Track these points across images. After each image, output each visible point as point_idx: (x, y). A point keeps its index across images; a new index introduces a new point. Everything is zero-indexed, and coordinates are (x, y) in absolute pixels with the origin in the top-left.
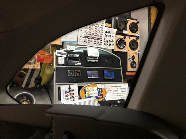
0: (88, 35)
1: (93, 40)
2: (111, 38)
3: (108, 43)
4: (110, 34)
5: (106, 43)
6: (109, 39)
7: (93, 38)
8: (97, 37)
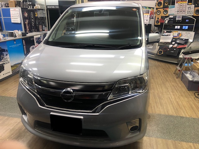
0: (179, 10)
1: (182, 12)
2: (191, 10)
3: (190, 13)
4: (191, 8)
5: (188, 13)
6: (190, 10)
8: (184, 10)
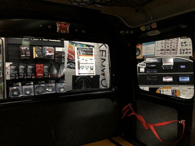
2: (188, 47)
3: (185, 52)
4: (186, 44)
5: (182, 52)
6: (185, 48)
7: (168, 50)
